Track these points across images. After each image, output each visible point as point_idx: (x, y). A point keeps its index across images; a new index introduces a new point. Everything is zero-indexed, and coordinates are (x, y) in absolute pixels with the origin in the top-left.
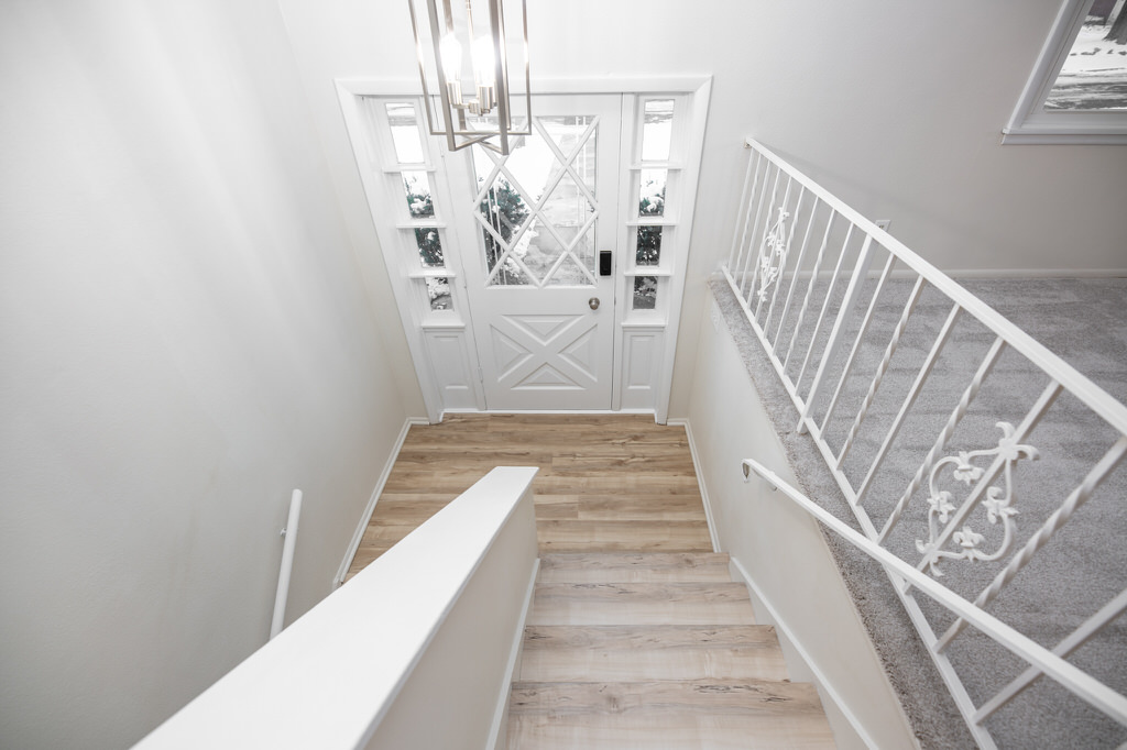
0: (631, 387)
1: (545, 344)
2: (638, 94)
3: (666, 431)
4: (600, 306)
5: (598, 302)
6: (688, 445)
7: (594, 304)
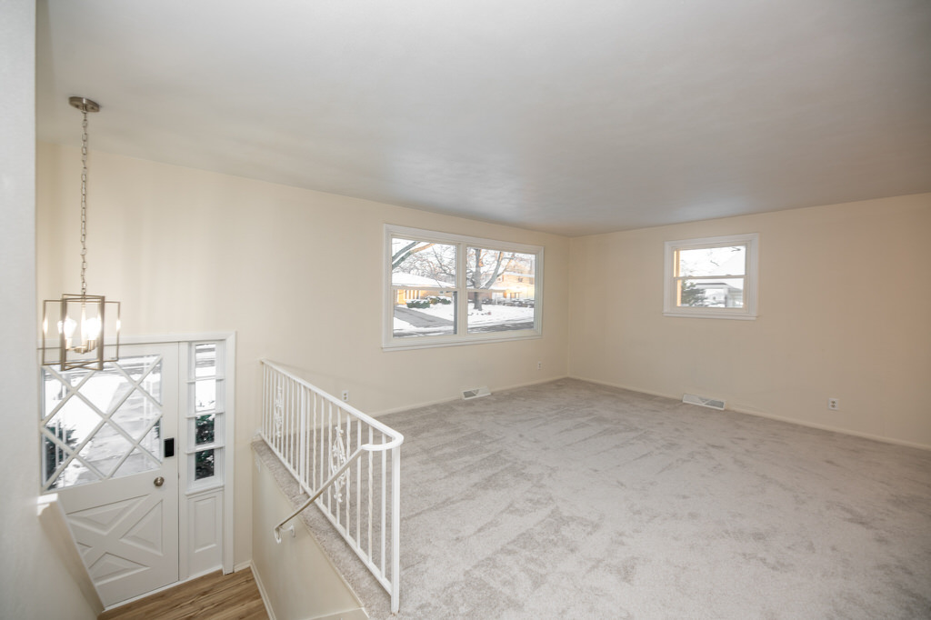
0: (197, 551)
1: (105, 533)
2: (190, 343)
3: (233, 576)
4: (164, 484)
5: (162, 480)
6: (253, 579)
7: (159, 483)
